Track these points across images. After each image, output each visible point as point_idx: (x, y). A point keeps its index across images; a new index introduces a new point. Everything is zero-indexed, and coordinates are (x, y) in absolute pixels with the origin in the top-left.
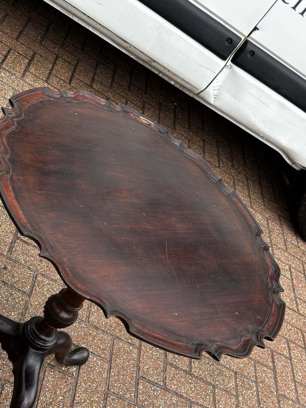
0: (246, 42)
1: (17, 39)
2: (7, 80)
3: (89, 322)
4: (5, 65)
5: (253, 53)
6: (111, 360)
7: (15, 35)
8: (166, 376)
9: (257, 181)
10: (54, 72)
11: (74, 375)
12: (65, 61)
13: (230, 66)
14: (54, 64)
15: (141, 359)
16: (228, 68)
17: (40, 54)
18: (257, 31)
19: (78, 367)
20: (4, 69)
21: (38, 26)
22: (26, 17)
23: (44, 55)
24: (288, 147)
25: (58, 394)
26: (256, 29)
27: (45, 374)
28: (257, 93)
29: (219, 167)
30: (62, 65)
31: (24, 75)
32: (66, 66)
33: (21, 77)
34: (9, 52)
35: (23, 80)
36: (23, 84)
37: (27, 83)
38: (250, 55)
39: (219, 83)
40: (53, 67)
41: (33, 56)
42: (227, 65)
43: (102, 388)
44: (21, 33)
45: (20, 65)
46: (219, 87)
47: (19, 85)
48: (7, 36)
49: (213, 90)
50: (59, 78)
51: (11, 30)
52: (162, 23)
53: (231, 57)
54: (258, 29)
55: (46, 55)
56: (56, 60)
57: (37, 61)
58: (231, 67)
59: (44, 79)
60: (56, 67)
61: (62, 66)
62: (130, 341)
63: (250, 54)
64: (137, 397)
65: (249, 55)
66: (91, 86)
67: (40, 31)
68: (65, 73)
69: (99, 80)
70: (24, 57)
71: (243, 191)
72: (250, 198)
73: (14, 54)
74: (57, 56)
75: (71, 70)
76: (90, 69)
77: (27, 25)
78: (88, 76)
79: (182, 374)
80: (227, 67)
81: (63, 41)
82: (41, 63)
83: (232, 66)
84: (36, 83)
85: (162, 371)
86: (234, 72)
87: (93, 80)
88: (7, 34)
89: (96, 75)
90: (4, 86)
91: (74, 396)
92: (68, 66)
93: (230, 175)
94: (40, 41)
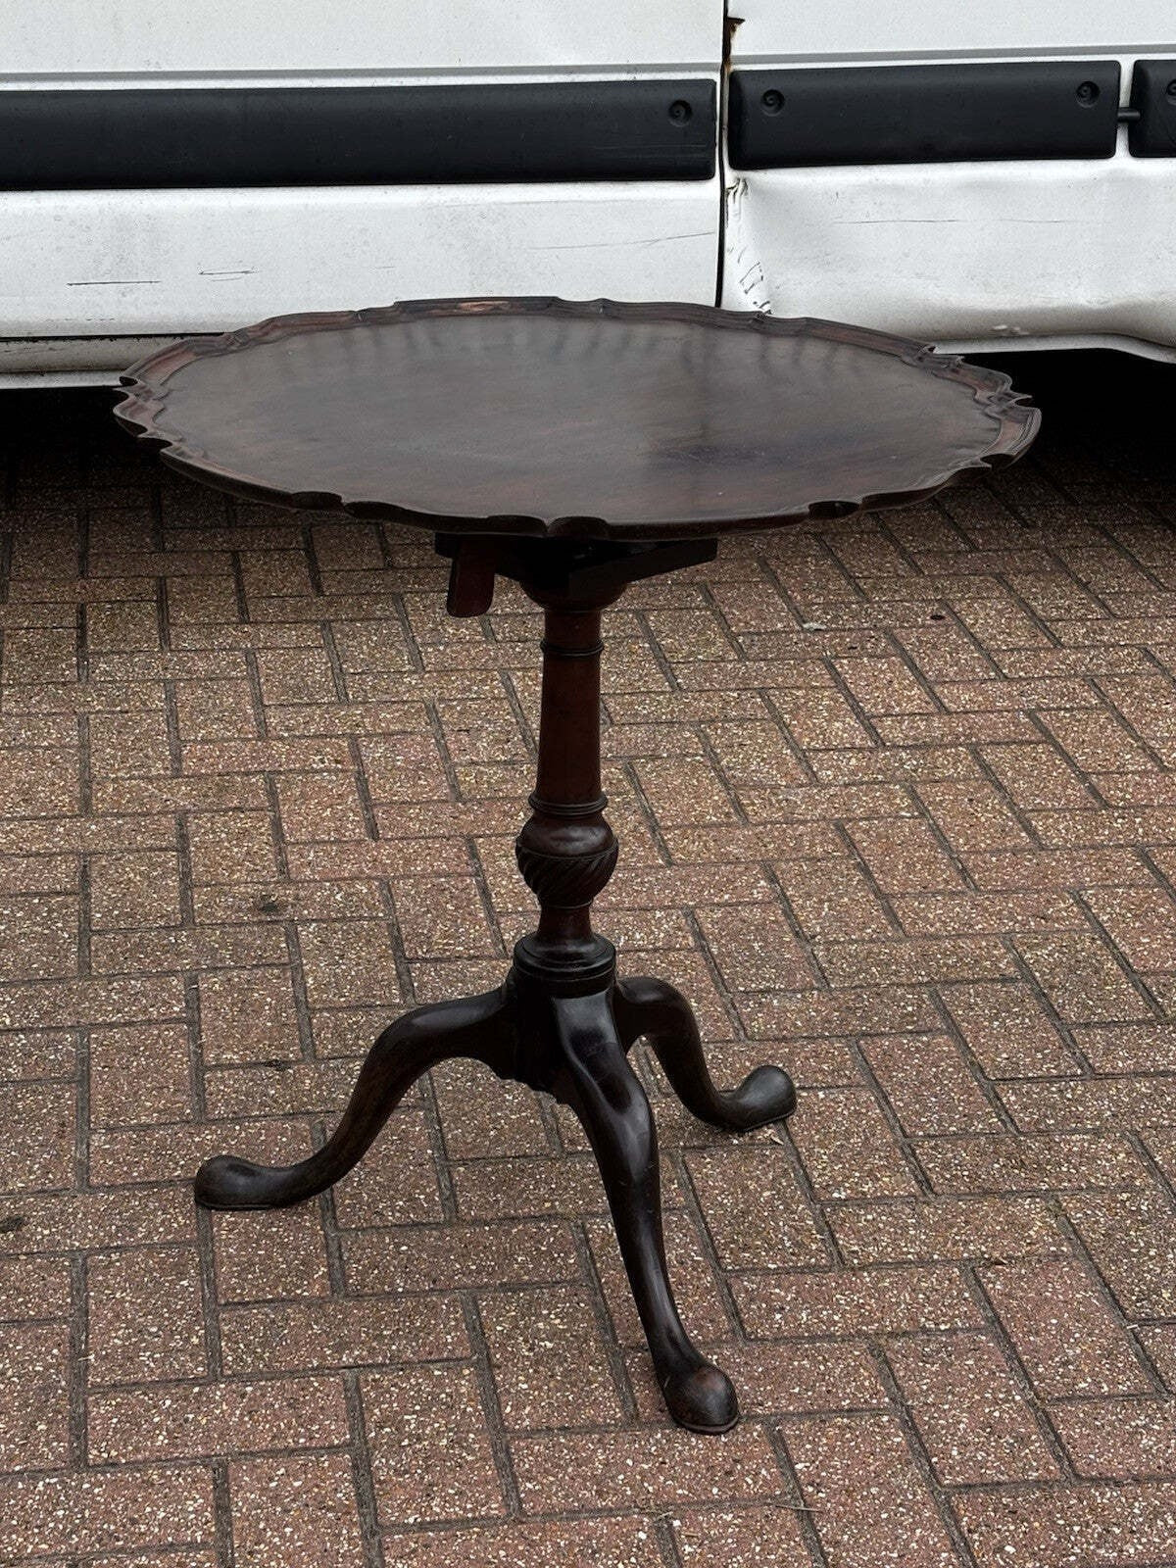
0: (734, 81)
1: (83, 574)
2: (127, 671)
3: (752, 1038)
4: (96, 645)
5: (776, 98)
6: (876, 1081)
7: (72, 568)
8: (1082, 1054)
9: (1148, 520)
10: (251, 591)
11: (776, 1143)
12: (268, 550)
13: (741, 185)
14: (238, 574)
15: (974, 1049)
16: (738, 194)
17: (177, 573)
18: (740, 30)
19: (781, 1126)
20: (100, 654)
21: (122, 515)
22: (72, 515)
23: (193, 571)
24: (1113, 303)
25: (756, 1189)
26: (730, 24)
27: (687, 1169)
28: (881, 204)
29: (974, 548)
30: (265, 563)
31: (165, 639)
32: (278, 560)
33: (162, 648)
34: (82, 613)
35: (171, 651)
36: (180, 659)
37: (189, 651)
38: (773, 108)
39: (750, 258)
40: (239, 583)
41: (161, 589)
42: (727, 185)
43: (883, 1138)
44: (83, 557)
45: (140, 624)
46: (757, 269)
47: (171, 666)
48: (48, 582)
49: (746, 292)
50: (278, 596)
51: (47, 564)
52: (452, 200)
53: (722, 155)
54: (740, 21)
55: (198, 566)
56: (236, 563)
57: (182, 592)
58: (746, 186)
59: (234, 619)
60: (247, 579)
61: (266, 567)
62: (910, 1028)
63: (771, 105)
64: (1012, 1120)
65: (769, 112)
66: (391, 567)
67: (139, 524)
68: (285, 578)
69: (408, 541)
70: (136, 601)
71: (1104, 566)
72: (1143, 569)
73: (102, 610)
74: (235, 553)
75: (300, 563)
76: (360, 531)
77: (88, 530)
78: (362, 550)
79: (1135, 1031)
80: (732, 192)
81: (227, 511)
82: (196, 591)
83: (744, 181)
84: (217, 638)
85: (1060, 1048)
86: (764, 195)
87: (386, 551)
88: (44, 578)
89: (387, 534)
90: (128, 687)
91: (807, 1178)
92: (285, 559)
93: (1028, 550)
94: (155, 545)
